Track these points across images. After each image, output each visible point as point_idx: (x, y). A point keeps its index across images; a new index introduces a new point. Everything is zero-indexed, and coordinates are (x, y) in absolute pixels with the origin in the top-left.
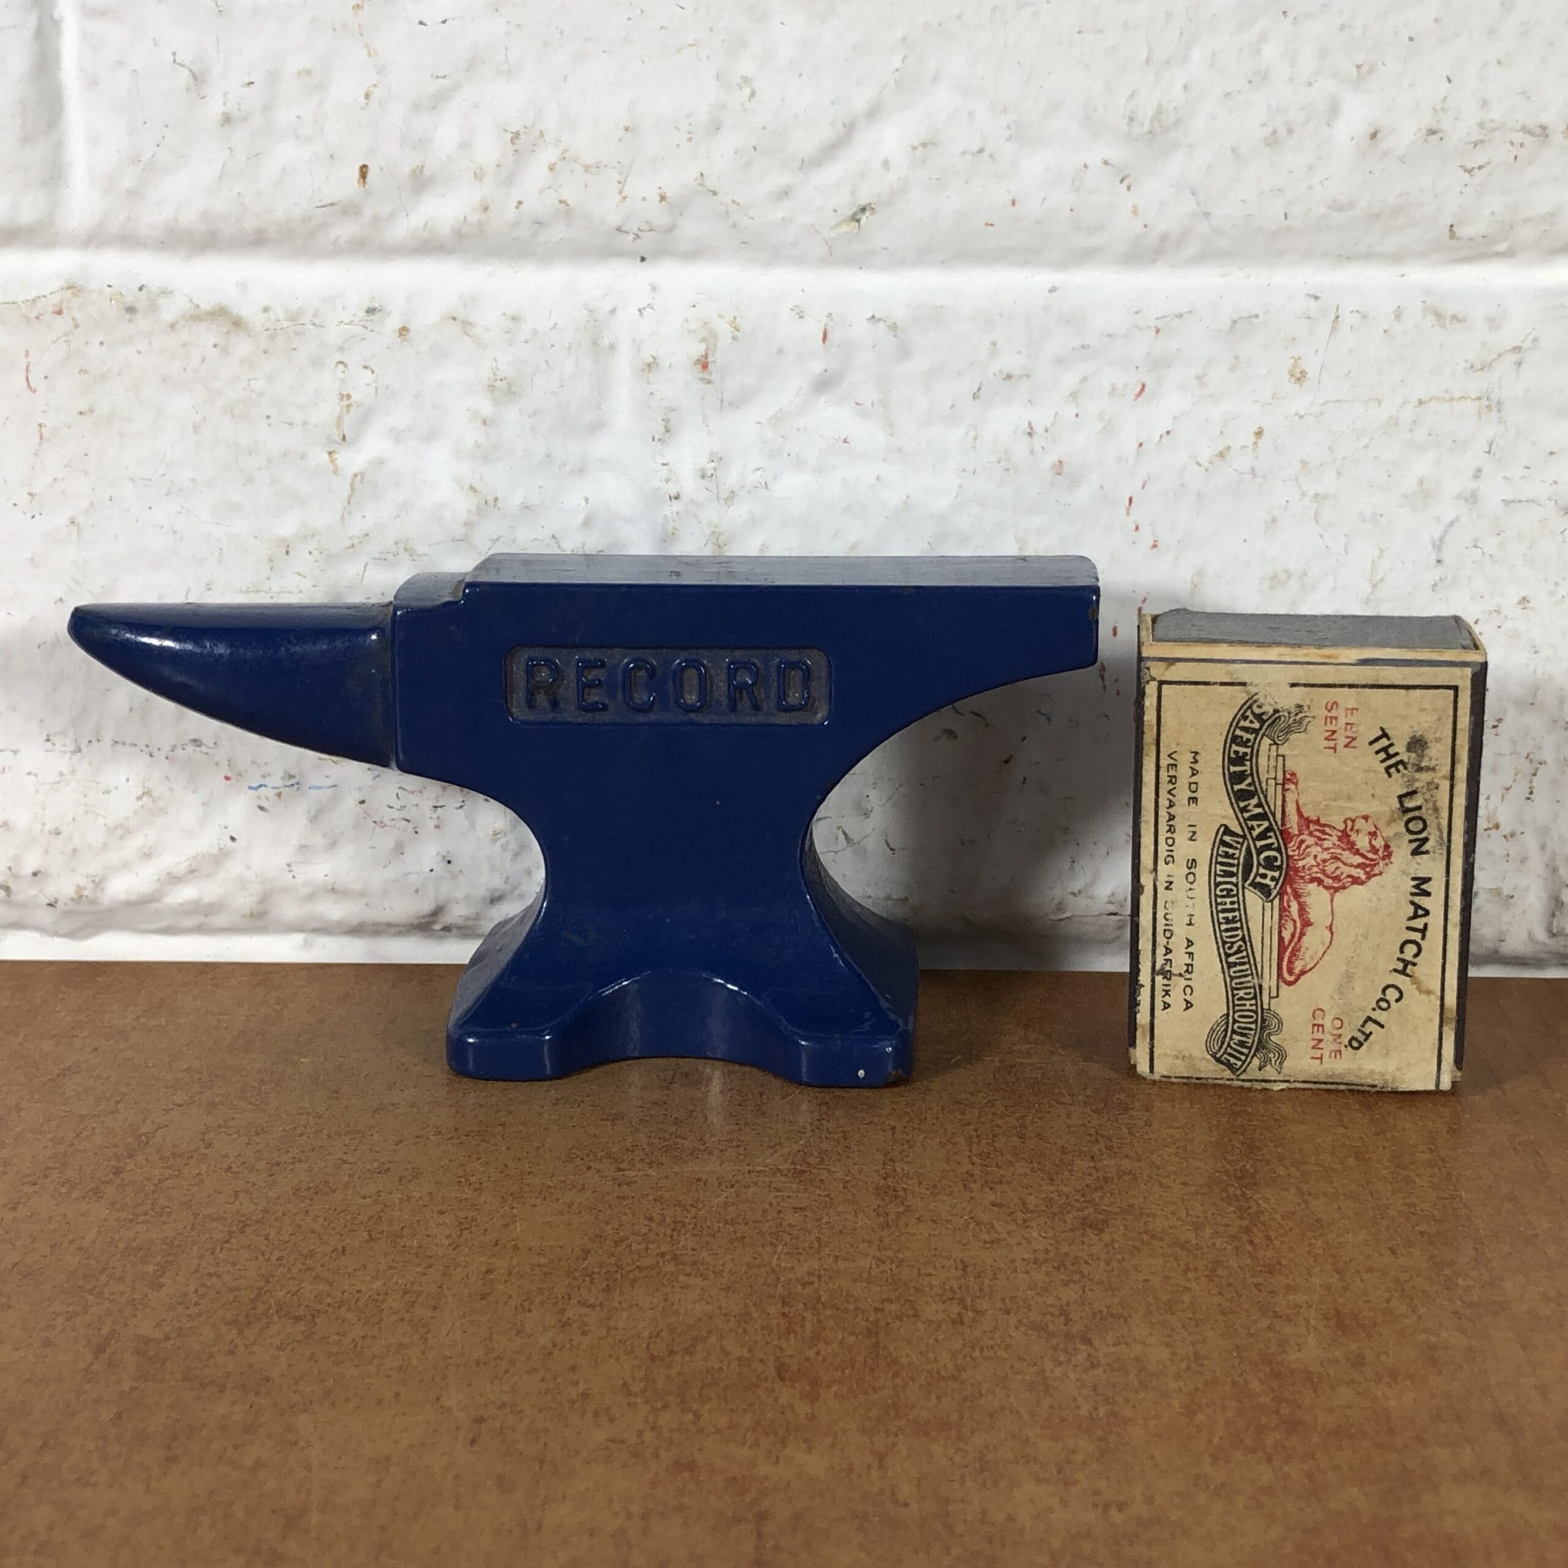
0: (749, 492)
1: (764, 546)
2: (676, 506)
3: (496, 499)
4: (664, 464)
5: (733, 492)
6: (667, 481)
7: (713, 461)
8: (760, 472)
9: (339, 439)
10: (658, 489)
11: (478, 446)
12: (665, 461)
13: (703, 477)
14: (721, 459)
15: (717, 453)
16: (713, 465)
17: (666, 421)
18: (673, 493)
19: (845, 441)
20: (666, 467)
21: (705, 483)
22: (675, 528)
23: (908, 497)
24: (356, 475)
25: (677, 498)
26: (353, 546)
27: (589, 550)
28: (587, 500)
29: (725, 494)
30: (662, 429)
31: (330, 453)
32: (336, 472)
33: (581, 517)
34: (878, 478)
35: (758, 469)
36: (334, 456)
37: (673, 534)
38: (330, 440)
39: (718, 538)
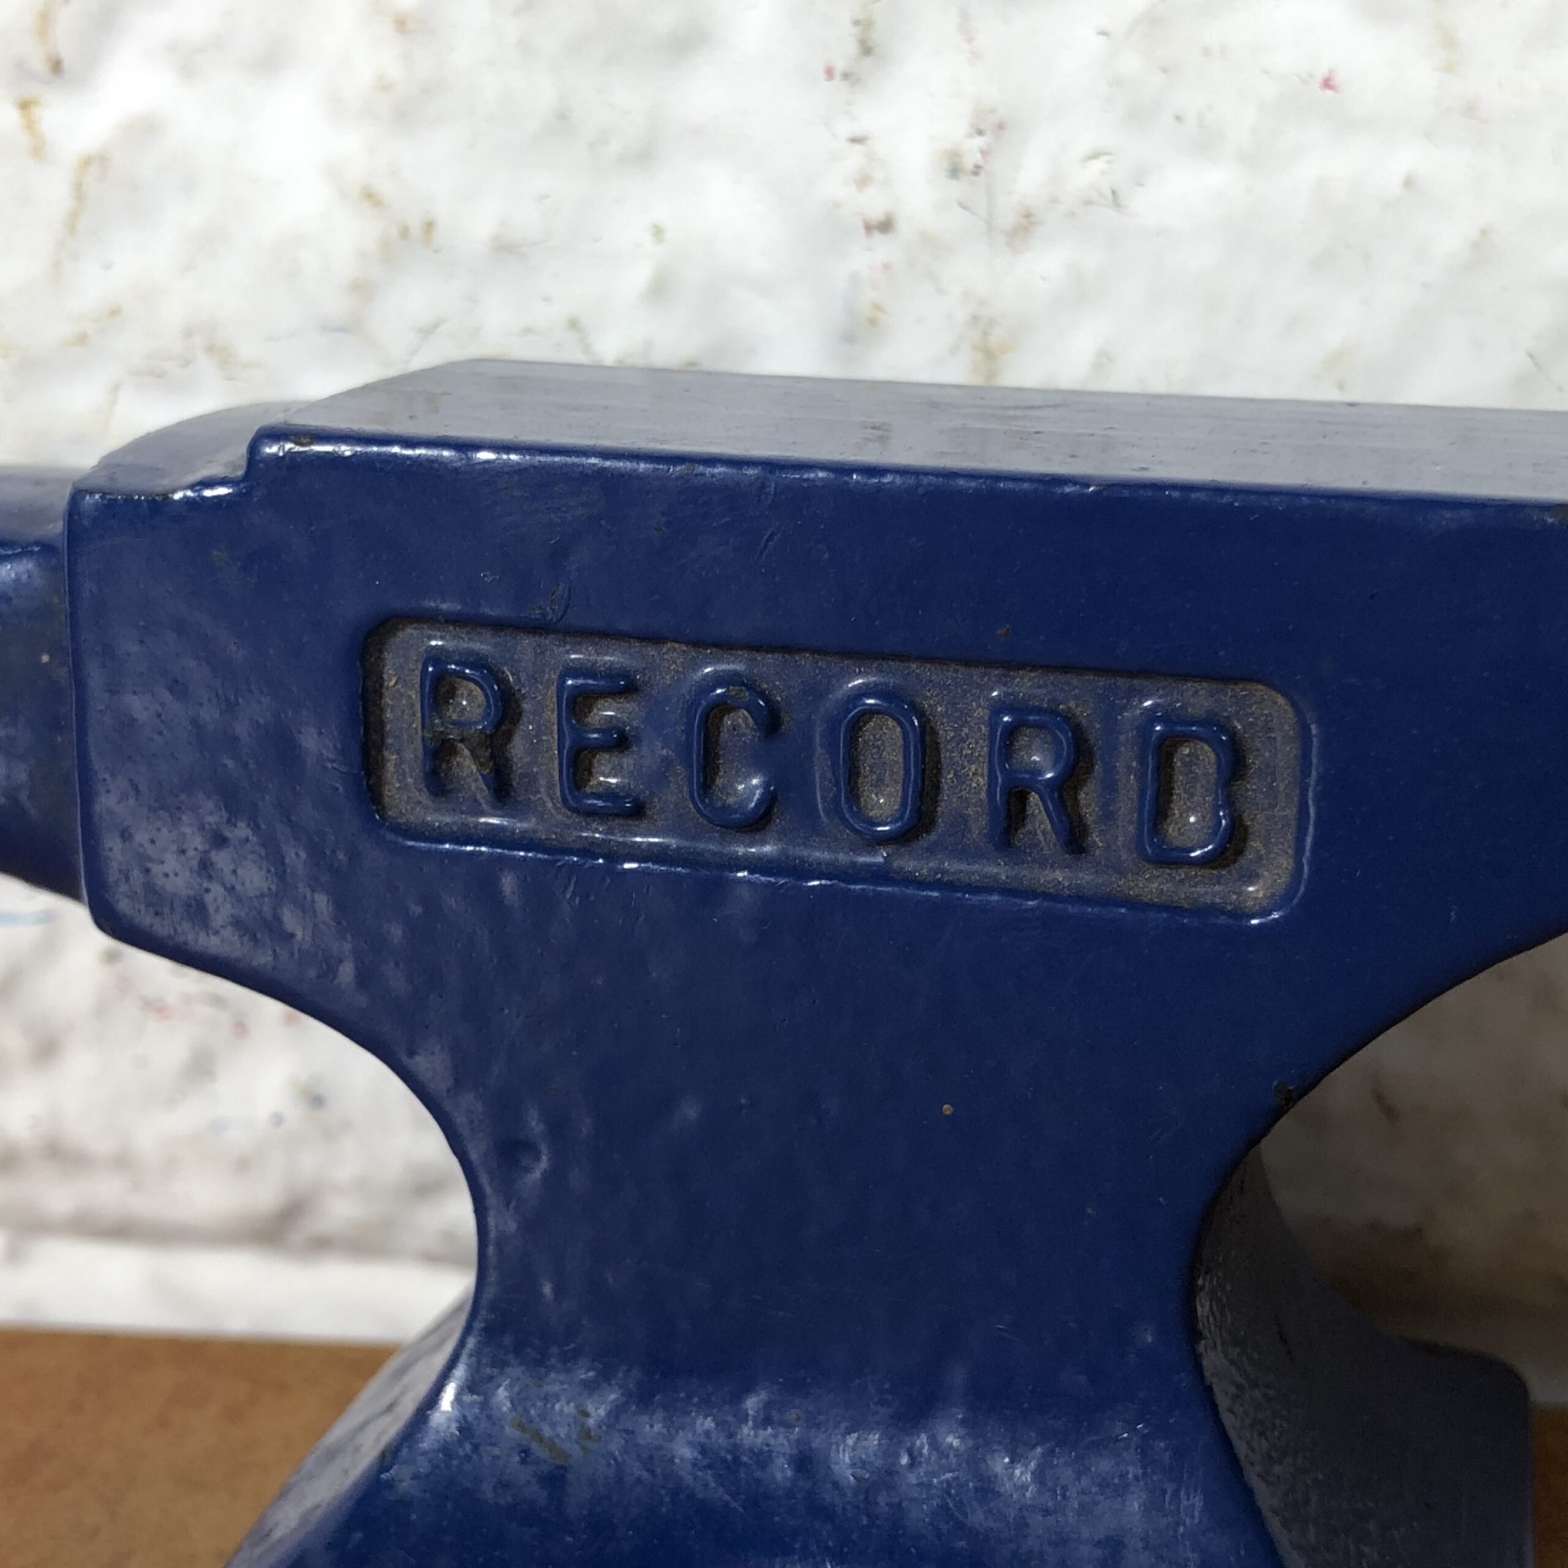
0: (1072, 214)
1: (1103, 360)
2: (883, 249)
3: (429, 226)
4: (856, 140)
5: (1028, 215)
6: (863, 181)
7: (980, 132)
8: (1099, 165)
9: (39, 64)
10: (837, 205)
11: (384, 86)
12: (857, 130)
13: (955, 171)
14: (1001, 126)
15: (992, 111)
16: (978, 142)
17: (864, 25)
18: (876, 210)
19: (1327, 84)
20: (857, 148)
21: (956, 189)
22: (877, 307)
23: (1484, 232)
24: (86, 162)
25: (886, 226)
26: (82, 339)
27: (661, 358)
28: (658, 232)
29: (1007, 218)
30: (851, 48)
31: (25, 106)
32: (39, 150)
33: (640, 276)
34: (1409, 183)
35: (1095, 156)
36: (36, 112)
37: (873, 322)
38: (20, 68)
39: (985, 334)
